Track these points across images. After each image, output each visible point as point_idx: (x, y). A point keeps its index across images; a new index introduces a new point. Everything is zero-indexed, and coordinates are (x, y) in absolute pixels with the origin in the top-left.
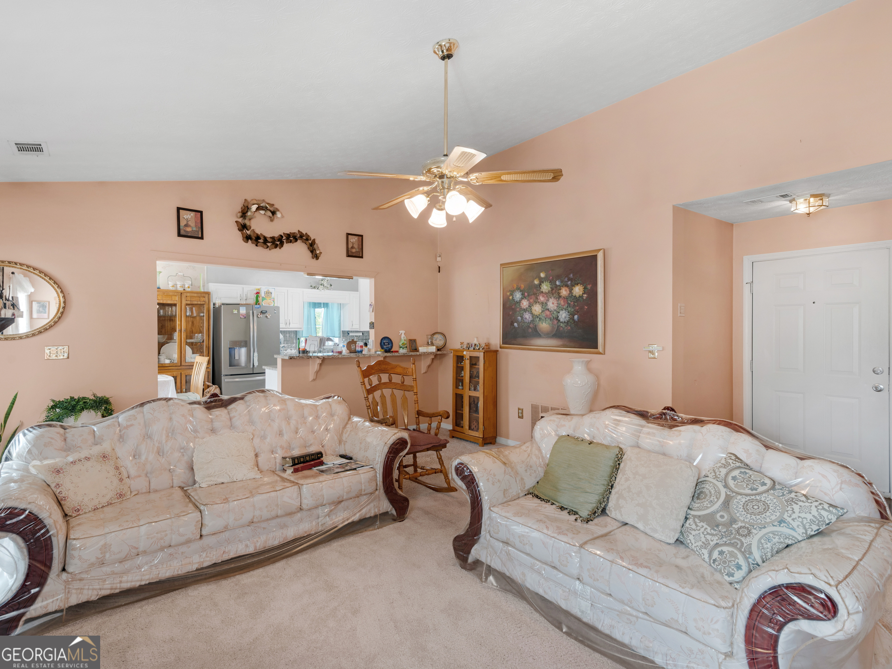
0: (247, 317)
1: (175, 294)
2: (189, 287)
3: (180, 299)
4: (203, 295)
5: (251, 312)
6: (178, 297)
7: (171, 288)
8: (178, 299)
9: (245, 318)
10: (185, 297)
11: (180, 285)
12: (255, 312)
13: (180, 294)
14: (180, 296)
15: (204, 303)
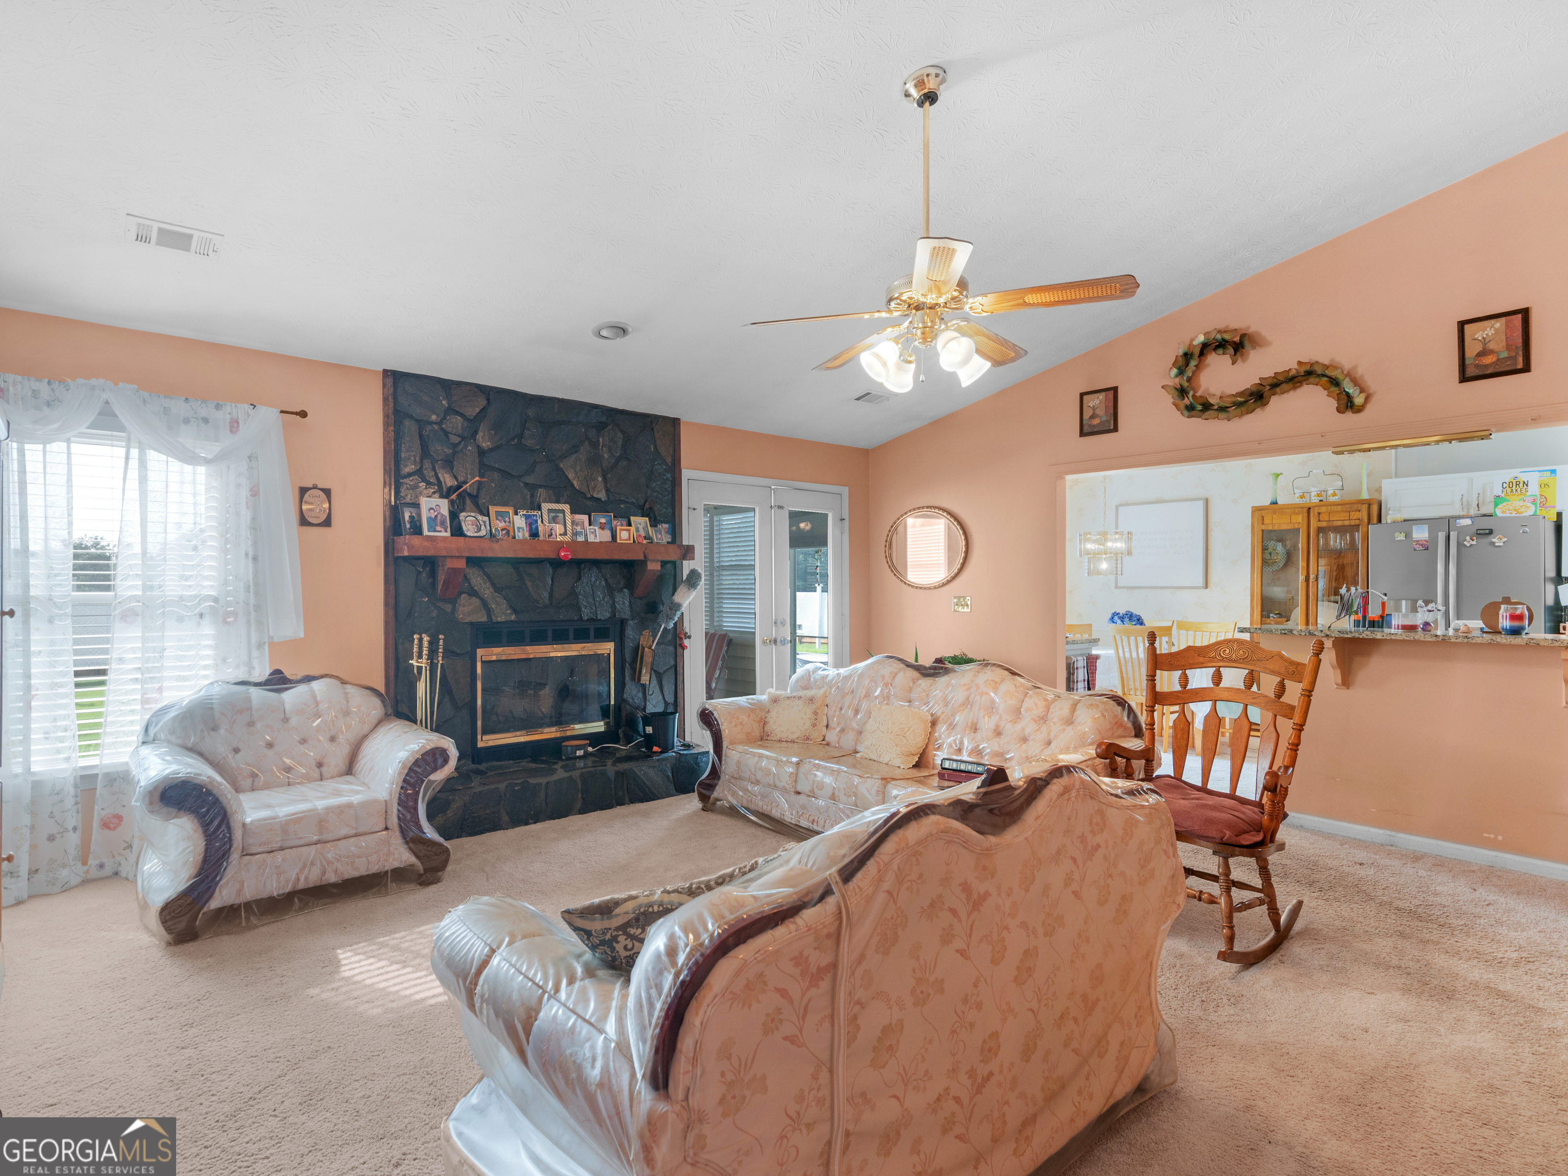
0: (1427, 547)
1: (1297, 511)
2: (1334, 494)
3: (1306, 520)
4: (1355, 506)
5: (1441, 536)
6: (1303, 517)
7: (1298, 500)
8: (1303, 520)
9: (1427, 549)
10: (1316, 513)
11: (1315, 493)
12: (1453, 535)
13: (1305, 510)
14: (1306, 515)
15: (1357, 522)
